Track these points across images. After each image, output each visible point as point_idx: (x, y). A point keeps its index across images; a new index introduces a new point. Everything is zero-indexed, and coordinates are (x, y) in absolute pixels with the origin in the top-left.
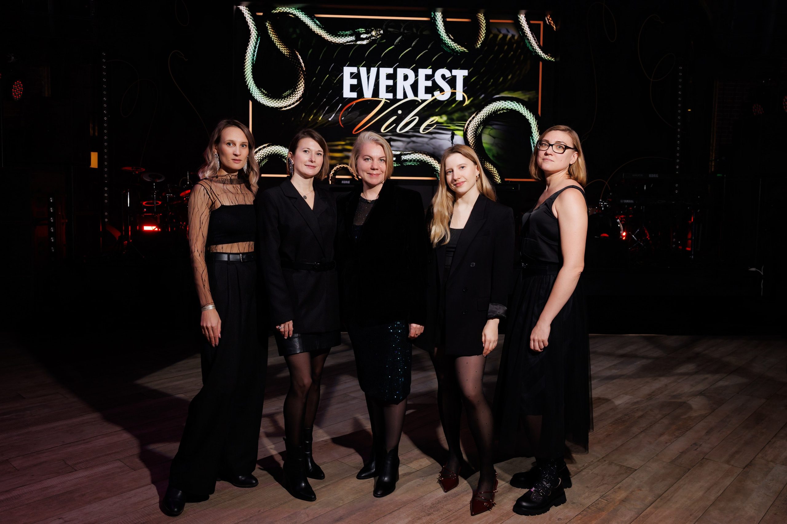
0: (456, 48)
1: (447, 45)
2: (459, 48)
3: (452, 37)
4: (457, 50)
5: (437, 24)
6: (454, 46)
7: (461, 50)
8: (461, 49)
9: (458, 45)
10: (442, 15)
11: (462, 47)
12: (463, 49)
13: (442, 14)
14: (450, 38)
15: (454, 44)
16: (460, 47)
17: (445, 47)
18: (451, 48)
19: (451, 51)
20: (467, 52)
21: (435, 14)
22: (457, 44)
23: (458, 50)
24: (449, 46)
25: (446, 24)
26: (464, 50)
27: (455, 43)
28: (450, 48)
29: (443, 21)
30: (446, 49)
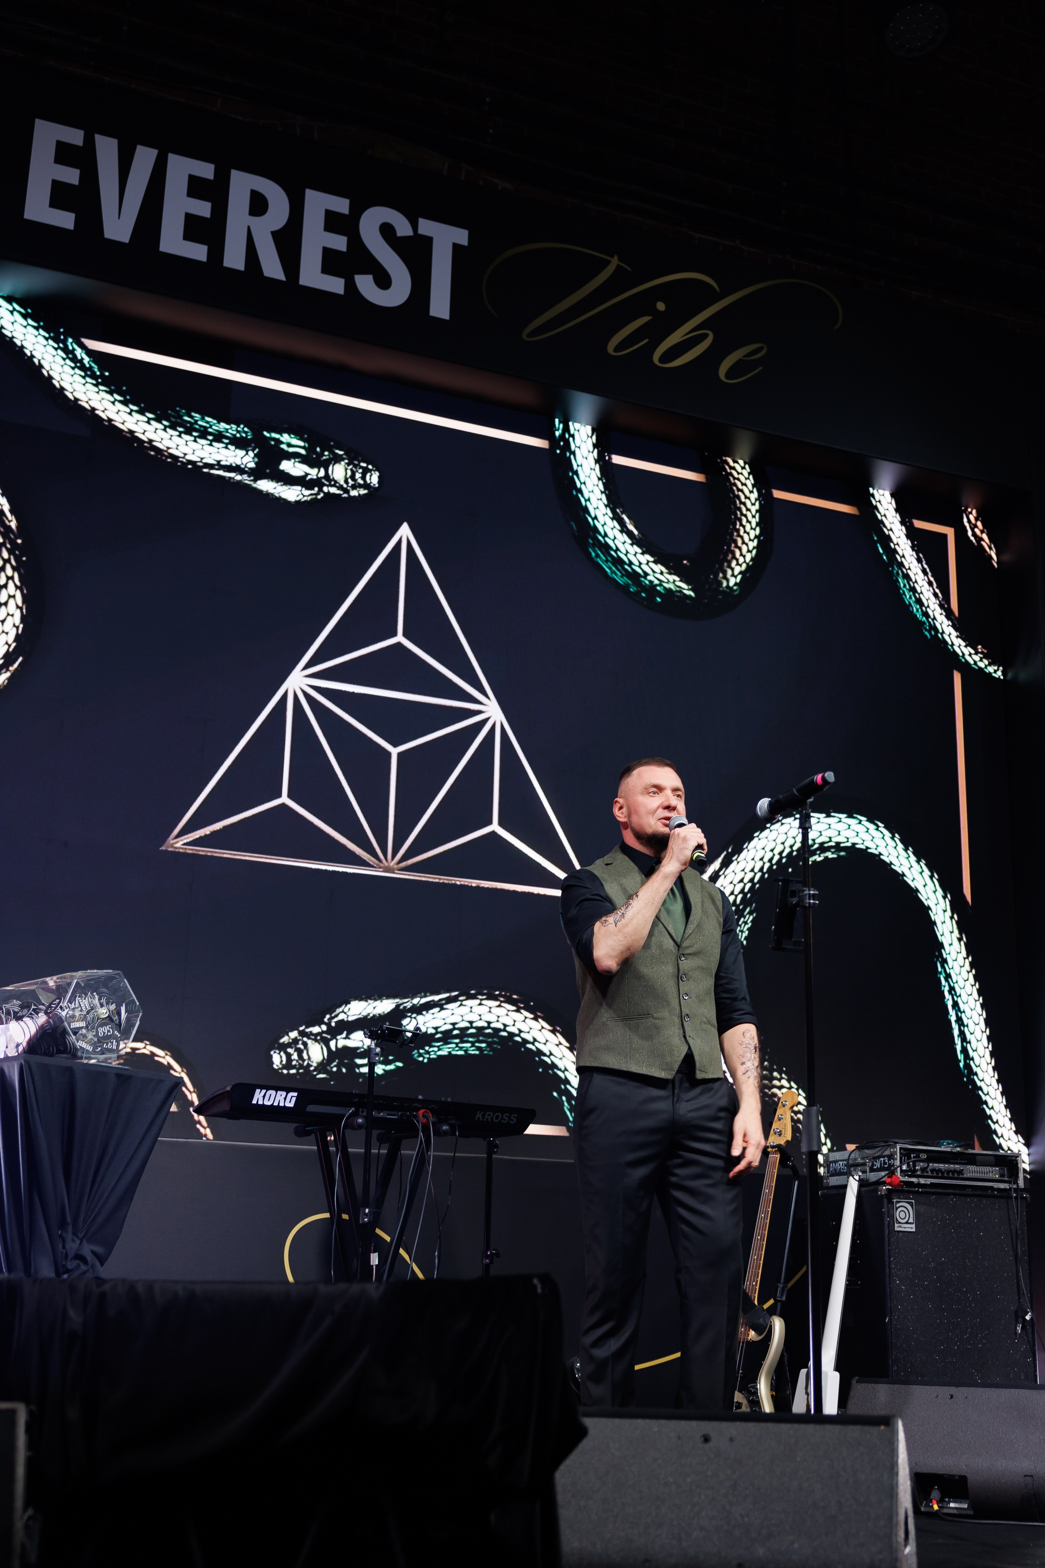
0: (646, 574)
1: (613, 553)
2: (657, 575)
3: (631, 527)
4: (651, 582)
5: (575, 467)
6: (640, 563)
7: (665, 585)
8: (668, 582)
9: (655, 562)
10: (594, 437)
11: (670, 573)
12: (672, 581)
13: (593, 430)
14: (624, 529)
15: (639, 556)
16: (662, 573)
17: (607, 561)
18: (626, 567)
19: (630, 582)
20: (690, 596)
21: (566, 429)
22: (651, 559)
23: (656, 582)
24: (619, 557)
25: (608, 472)
26: (679, 587)
27: (643, 553)
28: (626, 570)
29: (597, 461)
30: (610, 568)
